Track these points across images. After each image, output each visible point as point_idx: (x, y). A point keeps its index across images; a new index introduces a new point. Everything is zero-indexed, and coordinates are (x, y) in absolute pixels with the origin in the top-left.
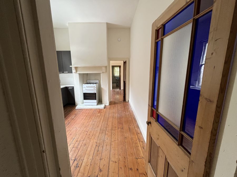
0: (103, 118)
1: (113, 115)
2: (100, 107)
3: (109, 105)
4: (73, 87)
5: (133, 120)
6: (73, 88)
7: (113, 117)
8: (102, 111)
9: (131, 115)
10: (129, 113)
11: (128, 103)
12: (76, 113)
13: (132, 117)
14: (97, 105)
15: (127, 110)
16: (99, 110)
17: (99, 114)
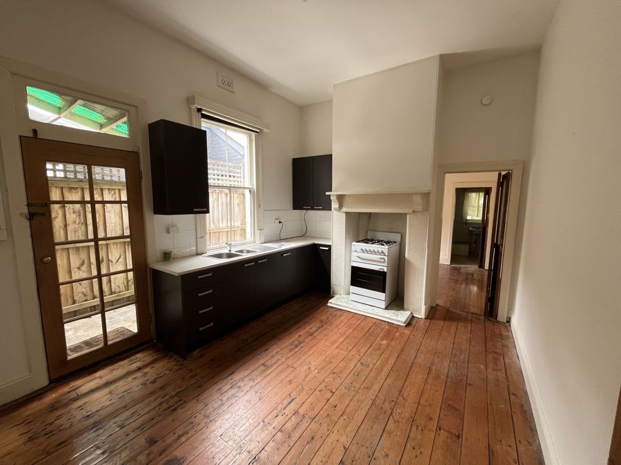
0: (392, 361)
1: (432, 364)
2: (393, 320)
3: (425, 318)
4: (329, 247)
5: (518, 419)
6: (330, 250)
7: (430, 369)
8: (397, 334)
9: (512, 388)
10: (501, 375)
11: (506, 327)
12: (324, 318)
13: (513, 397)
14: (386, 308)
15: (496, 359)
16: (387, 327)
17: (384, 342)
